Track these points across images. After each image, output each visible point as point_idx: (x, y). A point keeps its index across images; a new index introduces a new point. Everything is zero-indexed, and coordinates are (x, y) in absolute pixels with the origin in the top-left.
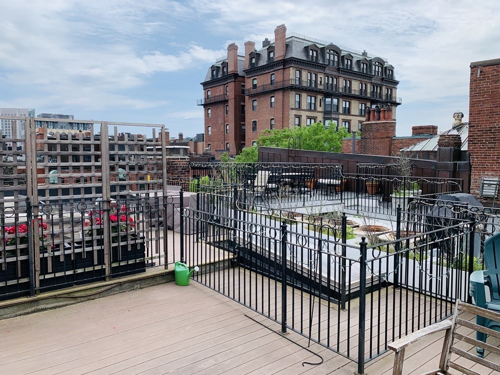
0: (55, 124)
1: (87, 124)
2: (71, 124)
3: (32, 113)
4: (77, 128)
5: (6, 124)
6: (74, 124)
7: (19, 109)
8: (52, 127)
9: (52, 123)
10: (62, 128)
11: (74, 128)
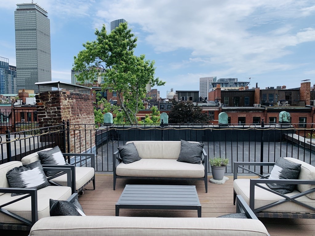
0: (227, 84)
1: (245, 83)
2: (236, 83)
3: (215, 79)
4: (239, 86)
5: (202, 86)
6: (238, 84)
7: (208, 78)
8: (225, 86)
9: (225, 84)
10: (230, 86)
11: (238, 86)
